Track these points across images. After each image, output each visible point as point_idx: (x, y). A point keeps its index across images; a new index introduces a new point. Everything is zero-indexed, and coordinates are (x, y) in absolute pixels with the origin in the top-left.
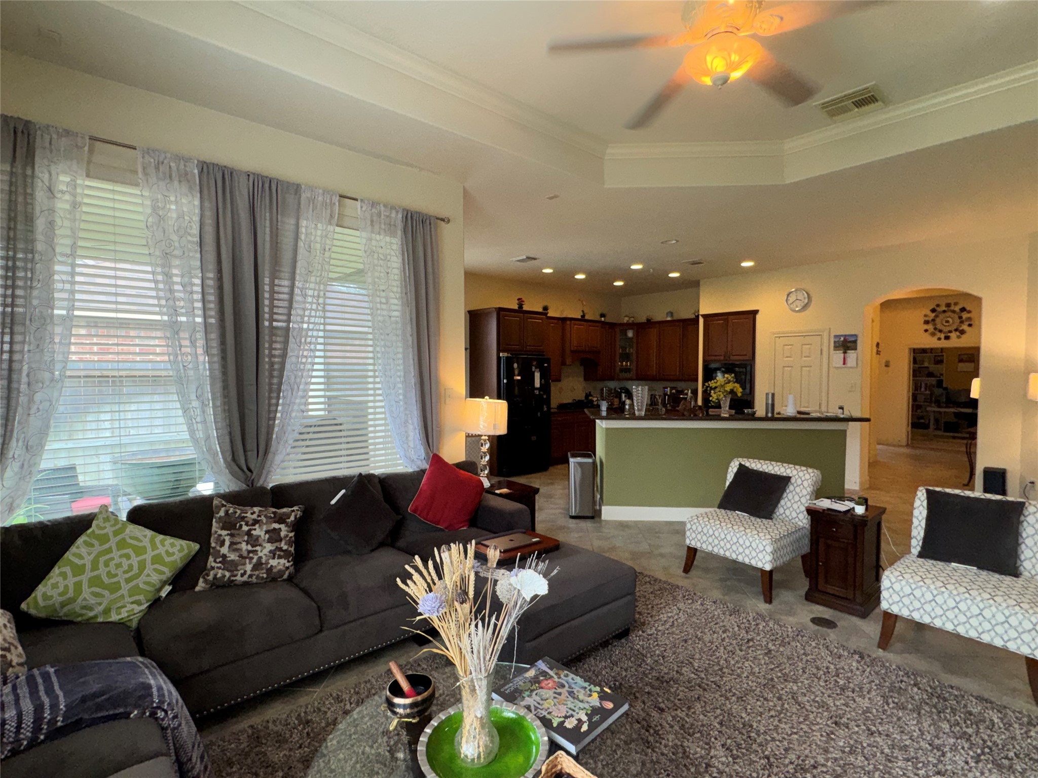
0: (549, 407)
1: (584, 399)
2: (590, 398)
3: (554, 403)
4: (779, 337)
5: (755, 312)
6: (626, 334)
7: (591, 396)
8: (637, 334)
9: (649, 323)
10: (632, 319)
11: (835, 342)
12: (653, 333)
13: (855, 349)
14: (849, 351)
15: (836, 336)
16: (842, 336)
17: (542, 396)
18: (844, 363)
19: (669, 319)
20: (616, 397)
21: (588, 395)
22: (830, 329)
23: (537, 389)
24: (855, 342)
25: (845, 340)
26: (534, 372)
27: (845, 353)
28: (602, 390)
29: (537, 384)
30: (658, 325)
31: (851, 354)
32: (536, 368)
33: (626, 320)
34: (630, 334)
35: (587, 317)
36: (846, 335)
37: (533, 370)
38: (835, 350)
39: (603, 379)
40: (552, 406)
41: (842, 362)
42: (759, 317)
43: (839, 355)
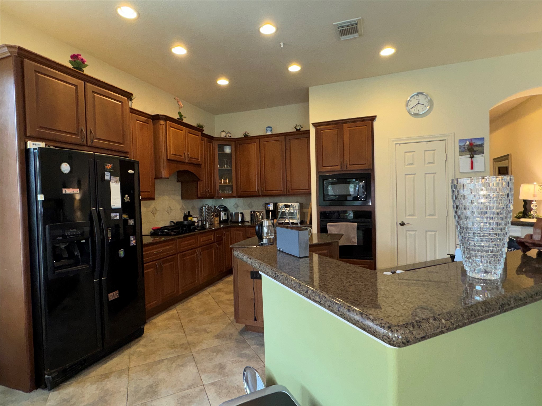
0: (140, 237)
1: (182, 220)
2: (190, 218)
3: (147, 228)
4: (400, 144)
5: (373, 119)
6: (223, 150)
7: (191, 216)
8: (236, 149)
9: (247, 138)
10: (229, 135)
11: (460, 147)
12: (253, 149)
13: (482, 153)
14: (475, 156)
15: (460, 141)
16: (468, 140)
17: (126, 221)
18: (472, 168)
19: (269, 133)
20: (216, 216)
21: (186, 216)
22: (454, 133)
23: (116, 210)
24: (481, 146)
25: (471, 144)
26: (109, 182)
27: (472, 157)
28: (202, 208)
29: (116, 202)
30: (257, 141)
31: (478, 158)
32: (112, 174)
33: (223, 135)
34: (228, 150)
35: (185, 121)
36: (471, 139)
37: (107, 177)
38: (460, 155)
39: (203, 197)
40: (144, 233)
41: (470, 167)
42: (376, 124)
43: (465, 160)
